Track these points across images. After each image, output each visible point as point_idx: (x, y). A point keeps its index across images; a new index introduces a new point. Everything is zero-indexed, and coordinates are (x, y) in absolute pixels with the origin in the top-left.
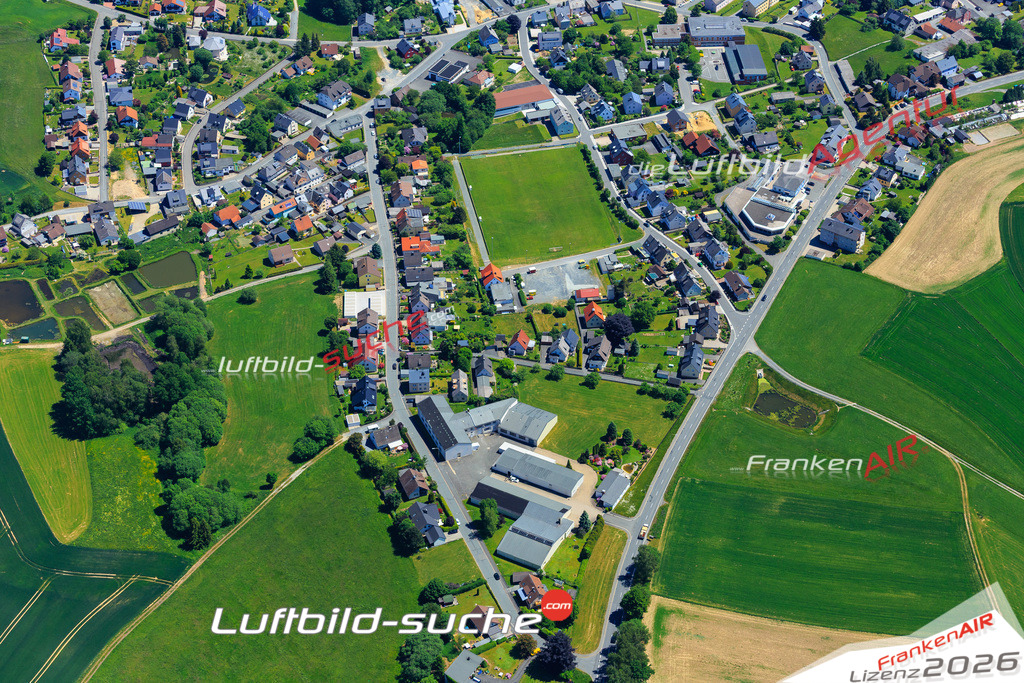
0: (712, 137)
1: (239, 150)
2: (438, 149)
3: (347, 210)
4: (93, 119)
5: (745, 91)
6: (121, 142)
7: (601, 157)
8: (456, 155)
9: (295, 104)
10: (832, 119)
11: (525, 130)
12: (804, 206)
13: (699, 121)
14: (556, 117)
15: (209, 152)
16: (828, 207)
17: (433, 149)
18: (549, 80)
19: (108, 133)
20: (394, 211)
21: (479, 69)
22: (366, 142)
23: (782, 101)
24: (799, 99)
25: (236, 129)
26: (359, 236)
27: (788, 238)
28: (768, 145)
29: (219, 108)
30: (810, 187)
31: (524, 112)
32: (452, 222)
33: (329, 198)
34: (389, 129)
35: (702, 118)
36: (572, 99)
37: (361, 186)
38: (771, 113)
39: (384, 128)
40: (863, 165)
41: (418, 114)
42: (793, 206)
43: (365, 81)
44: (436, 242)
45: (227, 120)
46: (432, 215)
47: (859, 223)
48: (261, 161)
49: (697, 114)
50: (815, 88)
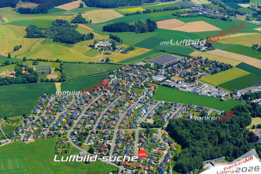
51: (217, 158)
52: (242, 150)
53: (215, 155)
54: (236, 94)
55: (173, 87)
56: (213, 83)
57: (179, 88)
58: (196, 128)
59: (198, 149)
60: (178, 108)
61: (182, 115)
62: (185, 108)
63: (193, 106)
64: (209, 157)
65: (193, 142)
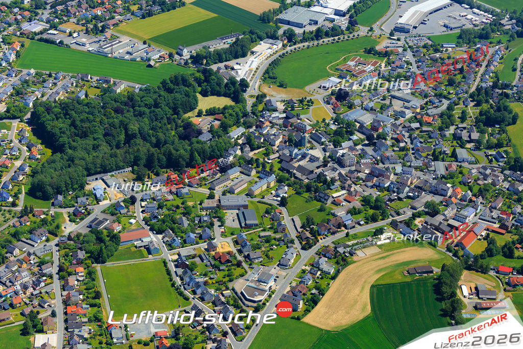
0: (229, 254)
2: (90, 262)
3: (41, 293)
5: (247, 231)
7: (173, 265)
8: (99, 265)
9: (19, 240)
10: (289, 245)
11: (135, 252)
12: (273, 288)
13: (223, 246)
14: (151, 245)
16: (285, 289)
17: (87, 261)
18: (149, 227)
20: (65, 293)
21: (114, 222)
22: (54, 259)
23: (265, 236)
24: (273, 235)
26: (46, 306)
27: (264, 304)
28: (257, 258)
30: (277, 278)
31: (135, 243)
32: (94, 298)
33: (32, 287)
34: (65, 252)
35: (224, 245)
36: (160, 236)
37: (49, 281)
38: (259, 242)
39: (63, 252)
40: (304, 268)
41: (81, 244)
42: (267, 288)
43: (55, 228)
44: (85, 308)
46: (84, 295)
47: (300, 296)
49: (223, 243)
50: (281, 230)
51: (116, 170)
52: (164, 155)
53: (110, 164)
54: (181, 55)
55: (60, 42)
56: (141, 34)
57: (71, 46)
58: (82, 117)
59: (80, 153)
60: (60, 83)
61: (67, 95)
62: (74, 82)
63: (91, 78)
64: (99, 169)
65: (73, 143)
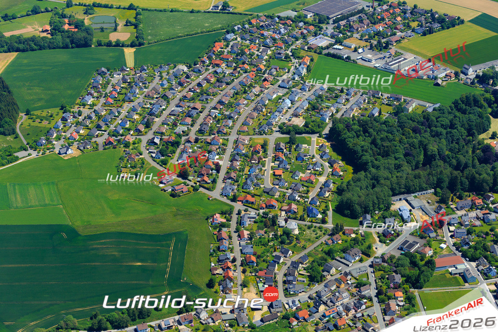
1: (306, 280)
2: (408, 286)
3: (363, 316)
4: (234, 260)
6: (248, 273)
7: (492, 296)
8: (417, 290)
9: (333, 259)
11: (451, 279)
14: (467, 274)
15: (292, 281)
17: (405, 286)
18: (461, 253)
19: (242, 268)
20: (387, 318)
21: (425, 246)
22: (370, 281)
25: (304, 269)
26: (370, 330)
29: (295, 258)
31: (450, 270)
33: (354, 309)
34: (381, 274)
36: (474, 264)
37: (369, 304)
39: (379, 273)
41: (396, 267)
43: (367, 248)
45: (300, 265)
48: (318, 287)
51: (419, 191)
52: (467, 178)
53: (414, 185)
54: (466, 74)
55: (347, 58)
56: (424, 52)
57: (357, 61)
58: (382, 136)
59: (383, 173)
60: (352, 99)
61: (360, 111)
62: (367, 98)
63: (382, 95)
64: (403, 190)
65: (375, 162)
